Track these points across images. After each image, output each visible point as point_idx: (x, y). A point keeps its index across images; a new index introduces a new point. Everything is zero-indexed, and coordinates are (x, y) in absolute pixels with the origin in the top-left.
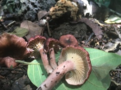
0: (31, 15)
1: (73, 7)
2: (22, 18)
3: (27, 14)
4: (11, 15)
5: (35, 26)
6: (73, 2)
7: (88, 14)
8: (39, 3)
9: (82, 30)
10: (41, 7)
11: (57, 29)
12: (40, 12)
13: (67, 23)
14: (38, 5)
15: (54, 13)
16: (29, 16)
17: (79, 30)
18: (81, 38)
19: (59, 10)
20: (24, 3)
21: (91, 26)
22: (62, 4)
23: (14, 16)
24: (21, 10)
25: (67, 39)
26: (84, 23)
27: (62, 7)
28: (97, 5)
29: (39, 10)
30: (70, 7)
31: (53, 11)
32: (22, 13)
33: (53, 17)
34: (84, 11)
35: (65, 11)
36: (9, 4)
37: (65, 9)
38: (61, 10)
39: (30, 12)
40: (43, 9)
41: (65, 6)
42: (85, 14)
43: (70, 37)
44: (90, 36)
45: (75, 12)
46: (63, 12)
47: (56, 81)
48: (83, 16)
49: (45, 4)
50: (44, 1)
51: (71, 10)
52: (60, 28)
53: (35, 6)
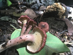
0: (36, 7)
1: (61, 9)
2: (31, 6)
3: (34, 5)
4: (26, 2)
5: (33, 14)
6: (63, 7)
8: (44, 1)
9: (61, 25)
10: (44, 4)
11: (46, 19)
13: (54, 18)
14: (43, 2)
15: (49, 9)
16: (35, 6)
17: (58, 25)
18: (57, 29)
19: (52, 8)
21: (68, 25)
22: (55, 6)
23: (27, 4)
24: (31, 2)
25: (43, 25)
26: (64, 21)
27: (54, 7)
29: (42, 5)
30: (60, 9)
31: (49, 8)
32: (32, 3)
34: (69, 14)
35: (55, 10)
37: (55, 8)
38: (53, 9)
39: (36, 4)
40: (45, 6)
41: (56, 7)
43: (46, 24)
44: (64, 31)
45: (62, 13)
46: (54, 10)
47: (18, 42)
48: (67, 17)
49: (47, 3)
50: (48, 2)
52: (48, 19)
53: (41, 3)
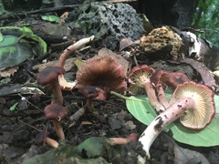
0: (111, 43)
1: (175, 40)
3: (106, 40)
6: (176, 34)
7: (194, 54)
8: (123, 27)
10: (125, 34)
12: (123, 40)
13: (163, 62)
16: (108, 42)
19: (156, 41)
20: (106, 24)
21: (200, 71)
22: (162, 34)
24: (99, 33)
25: (178, 78)
26: (189, 64)
27: (161, 38)
28: (208, 44)
29: (122, 36)
30: (172, 40)
31: (147, 41)
33: (146, 49)
34: (190, 48)
35: (166, 44)
36: (83, 22)
37: (165, 40)
38: (159, 41)
40: (127, 37)
41: (165, 37)
42: (190, 53)
43: (181, 76)
45: (177, 47)
46: (163, 45)
47: (177, 115)
48: (187, 55)
49: (131, 30)
50: (130, 26)
51: (173, 44)
53: (118, 31)
